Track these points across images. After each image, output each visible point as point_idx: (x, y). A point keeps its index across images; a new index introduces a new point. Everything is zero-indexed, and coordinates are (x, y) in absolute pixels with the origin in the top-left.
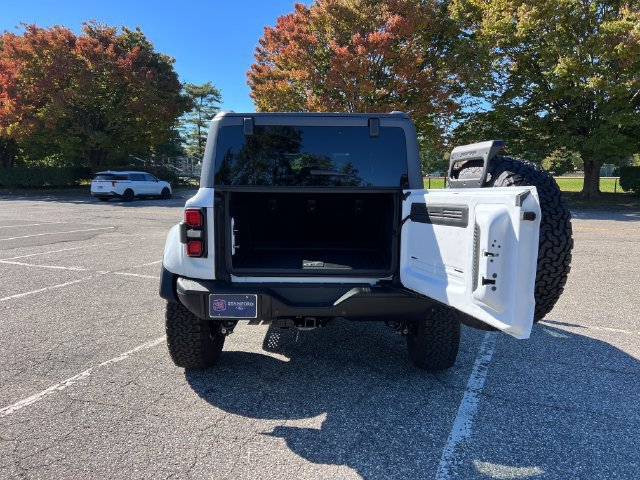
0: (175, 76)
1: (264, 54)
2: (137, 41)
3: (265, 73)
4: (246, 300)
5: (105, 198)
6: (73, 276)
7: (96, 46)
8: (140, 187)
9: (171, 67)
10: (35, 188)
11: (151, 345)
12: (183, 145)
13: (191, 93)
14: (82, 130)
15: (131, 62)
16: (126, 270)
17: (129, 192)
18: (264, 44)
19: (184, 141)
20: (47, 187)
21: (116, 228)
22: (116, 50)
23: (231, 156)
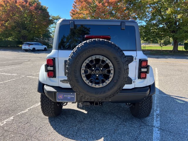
0: (48, 13)
1: (76, 6)
2: (36, 2)
3: (76, 12)
4: (71, 95)
5: (26, 51)
6: (13, 77)
7: (23, 3)
8: (37, 47)
9: (46, 10)
10: (5, 47)
11: (37, 106)
12: (51, 35)
13: (53, 18)
14: (19, 29)
15: (34, 8)
16: (31, 75)
17: (34, 49)
18: (76, 3)
19: (51, 33)
20: (9, 47)
21: (29, 60)
22: (30, 4)
23: (65, 37)
